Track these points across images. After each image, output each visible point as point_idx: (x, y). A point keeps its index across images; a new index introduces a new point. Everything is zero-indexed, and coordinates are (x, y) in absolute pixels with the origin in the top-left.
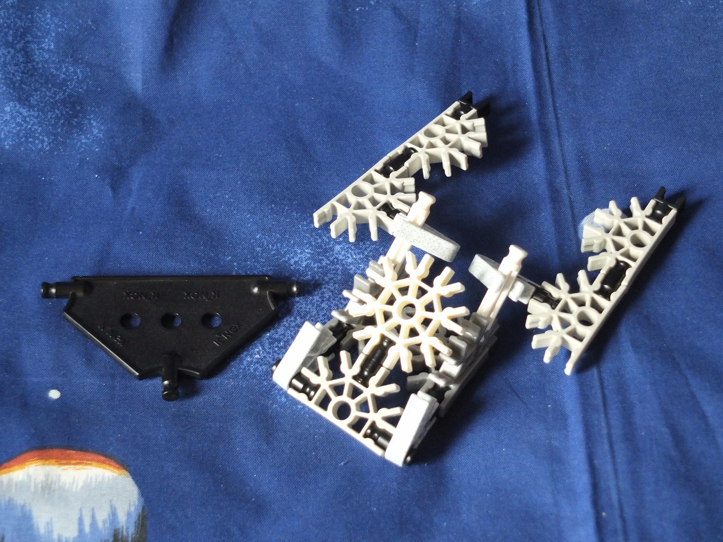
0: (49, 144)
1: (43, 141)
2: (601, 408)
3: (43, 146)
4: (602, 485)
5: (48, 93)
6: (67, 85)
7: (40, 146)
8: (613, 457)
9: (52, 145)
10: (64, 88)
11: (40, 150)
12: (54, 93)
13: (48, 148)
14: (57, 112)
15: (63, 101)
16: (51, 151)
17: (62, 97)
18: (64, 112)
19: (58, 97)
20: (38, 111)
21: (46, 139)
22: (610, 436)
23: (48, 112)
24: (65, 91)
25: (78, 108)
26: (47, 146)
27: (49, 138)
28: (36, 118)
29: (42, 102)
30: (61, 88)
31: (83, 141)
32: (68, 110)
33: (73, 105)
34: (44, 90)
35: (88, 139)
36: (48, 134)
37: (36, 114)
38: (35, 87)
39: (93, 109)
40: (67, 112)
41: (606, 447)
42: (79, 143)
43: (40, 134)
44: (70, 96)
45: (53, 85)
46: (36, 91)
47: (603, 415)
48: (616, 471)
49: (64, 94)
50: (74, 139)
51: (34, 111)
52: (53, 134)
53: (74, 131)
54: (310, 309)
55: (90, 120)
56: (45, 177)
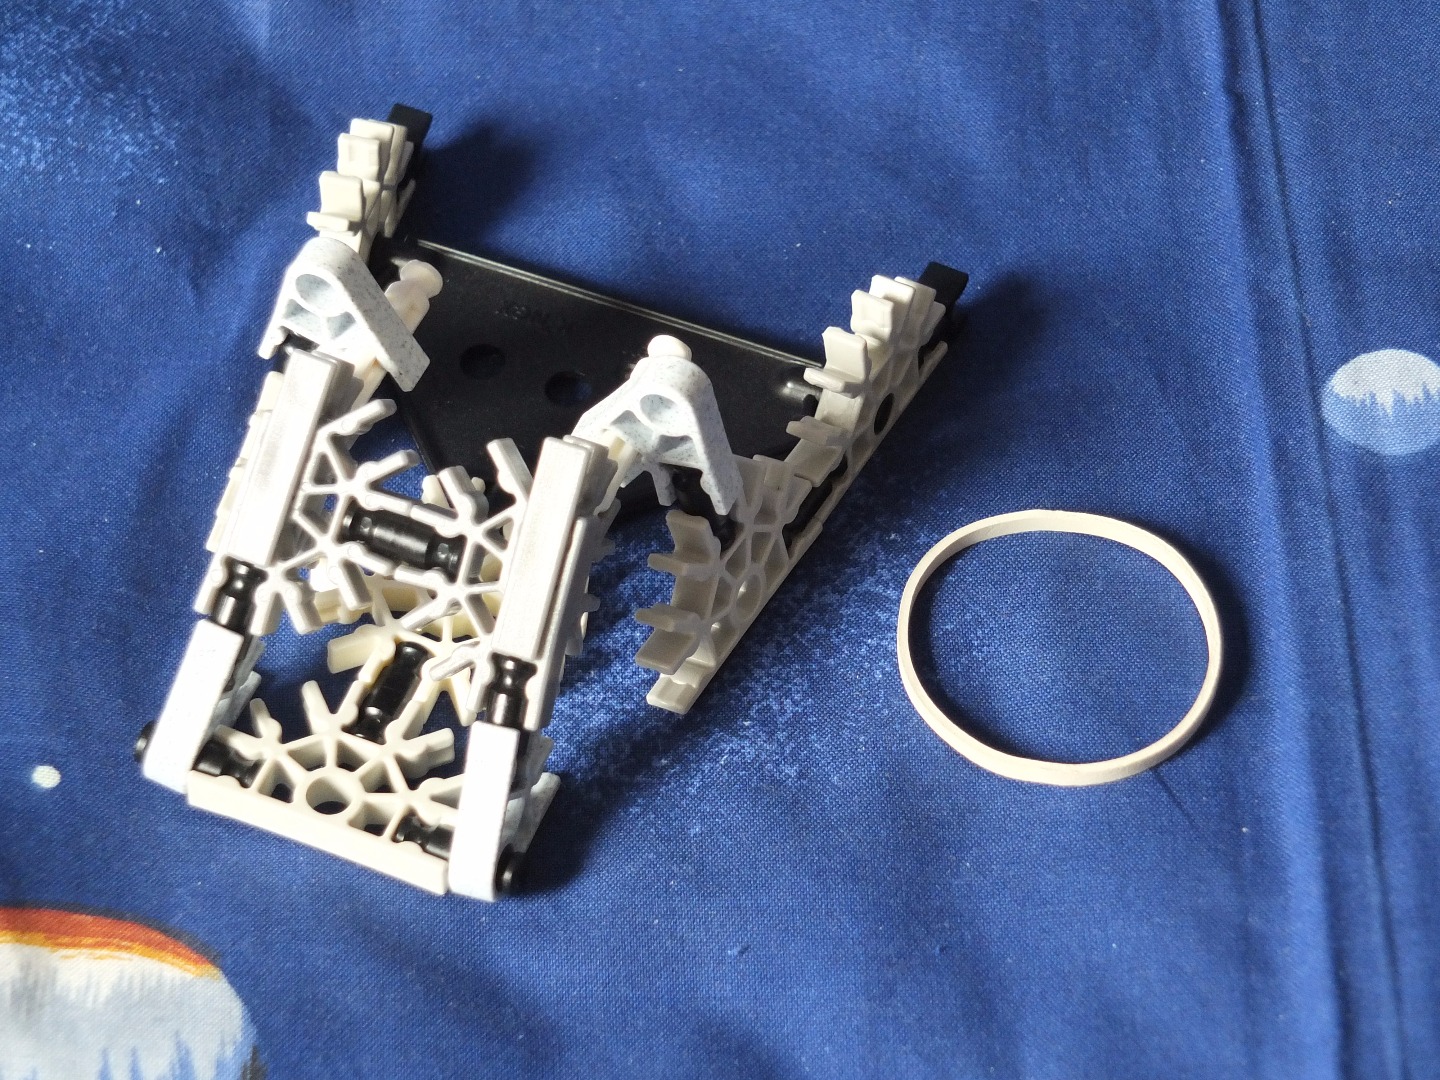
0: (45, 155)
1: (30, 149)
2: (1367, 841)
3: (29, 161)
4: (1365, 1028)
5: (43, 36)
6: (90, 21)
7: (22, 160)
8: (1394, 962)
9: (51, 158)
10: (83, 26)
11: (23, 171)
12: (59, 35)
13: (41, 167)
14: (65, 77)
15: (80, 56)
16: (50, 174)
17: (78, 46)
18: (82, 80)
19: (67, 46)
20: (18, 76)
21: (38, 145)
22: (1386, 911)
23: (42, 79)
24: (86, 31)
25: (117, 71)
26: (39, 161)
27: (43, 142)
28: (14, 92)
29: (29, 56)
30: (74, 25)
31: (128, 149)
32: (91, 74)
33: (104, 64)
34: (36, 29)
35: (141, 145)
36: (42, 131)
37: (14, 84)
38: (13, 20)
39: (151, 75)
40: (89, 80)
41: (1377, 938)
42: (117, 156)
43: (23, 130)
44: (98, 44)
45: (57, 19)
46: (14, 30)
47: (1369, 860)
48: (1397, 995)
49: (81, 40)
50: (104, 144)
51: (9, 75)
52: (55, 132)
53: (106, 123)
54: (662, 582)
55: (145, 97)
56: (34, 243)
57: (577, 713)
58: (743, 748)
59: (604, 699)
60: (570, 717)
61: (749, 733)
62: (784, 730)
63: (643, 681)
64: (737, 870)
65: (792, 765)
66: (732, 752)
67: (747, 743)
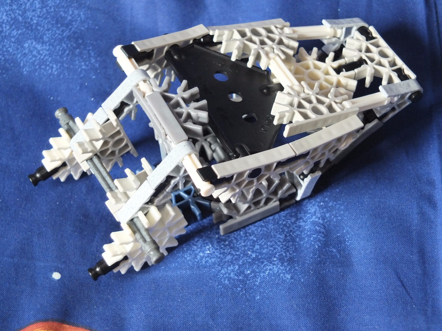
0: (57, 69)
1: (52, 68)
3: (52, 71)
5: (57, 32)
6: (72, 25)
7: (50, 71)
9: (59, 70)
10: (70, 27)
11: (50, 74)
12: (63, 31)
13: (56, 73)
14: (64, 45)
15: (69, 38)
16: (59, 75)
17: (68, 34)
18: (69, 45)
19: (65, 34)
20: (49, 45)
21: (55, 66)
23: (56, 46)
24: (71, 29)
25: (81, 41)
26: (55, 71)
27: (57, 65)
28: (48, 50)
29: (52, 39)
30: (67, 27)
31: (83, 67)
32: (72, 43)
33: (77, 39)
34: (55, 29)
35: (87, 66)
36: (56, 62)
37: (47, 48)
38: (48, 27)
39: (92, 42)
40: (71, 45)
42: (80, 69)
43: (50, 62)
44: (75, 33)
45: (62, 25)
46: (48, 30)
49: (69, 32)
50: (76, 65)
51: (46, 45)
52: (60, 62)
53: (76, 59)
55: (89, 50)
56: (54, 97)
57: (222, 256)
58: (274, 268)
59: (230, 251)
60: (220, 257)
61: (276, 263)
62: (286, 262)
63: (243, 245)
64: (271, 312)
65: (289, 274)
66: (270, 269)
67: (275, 266)
